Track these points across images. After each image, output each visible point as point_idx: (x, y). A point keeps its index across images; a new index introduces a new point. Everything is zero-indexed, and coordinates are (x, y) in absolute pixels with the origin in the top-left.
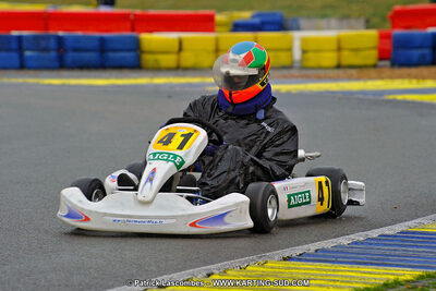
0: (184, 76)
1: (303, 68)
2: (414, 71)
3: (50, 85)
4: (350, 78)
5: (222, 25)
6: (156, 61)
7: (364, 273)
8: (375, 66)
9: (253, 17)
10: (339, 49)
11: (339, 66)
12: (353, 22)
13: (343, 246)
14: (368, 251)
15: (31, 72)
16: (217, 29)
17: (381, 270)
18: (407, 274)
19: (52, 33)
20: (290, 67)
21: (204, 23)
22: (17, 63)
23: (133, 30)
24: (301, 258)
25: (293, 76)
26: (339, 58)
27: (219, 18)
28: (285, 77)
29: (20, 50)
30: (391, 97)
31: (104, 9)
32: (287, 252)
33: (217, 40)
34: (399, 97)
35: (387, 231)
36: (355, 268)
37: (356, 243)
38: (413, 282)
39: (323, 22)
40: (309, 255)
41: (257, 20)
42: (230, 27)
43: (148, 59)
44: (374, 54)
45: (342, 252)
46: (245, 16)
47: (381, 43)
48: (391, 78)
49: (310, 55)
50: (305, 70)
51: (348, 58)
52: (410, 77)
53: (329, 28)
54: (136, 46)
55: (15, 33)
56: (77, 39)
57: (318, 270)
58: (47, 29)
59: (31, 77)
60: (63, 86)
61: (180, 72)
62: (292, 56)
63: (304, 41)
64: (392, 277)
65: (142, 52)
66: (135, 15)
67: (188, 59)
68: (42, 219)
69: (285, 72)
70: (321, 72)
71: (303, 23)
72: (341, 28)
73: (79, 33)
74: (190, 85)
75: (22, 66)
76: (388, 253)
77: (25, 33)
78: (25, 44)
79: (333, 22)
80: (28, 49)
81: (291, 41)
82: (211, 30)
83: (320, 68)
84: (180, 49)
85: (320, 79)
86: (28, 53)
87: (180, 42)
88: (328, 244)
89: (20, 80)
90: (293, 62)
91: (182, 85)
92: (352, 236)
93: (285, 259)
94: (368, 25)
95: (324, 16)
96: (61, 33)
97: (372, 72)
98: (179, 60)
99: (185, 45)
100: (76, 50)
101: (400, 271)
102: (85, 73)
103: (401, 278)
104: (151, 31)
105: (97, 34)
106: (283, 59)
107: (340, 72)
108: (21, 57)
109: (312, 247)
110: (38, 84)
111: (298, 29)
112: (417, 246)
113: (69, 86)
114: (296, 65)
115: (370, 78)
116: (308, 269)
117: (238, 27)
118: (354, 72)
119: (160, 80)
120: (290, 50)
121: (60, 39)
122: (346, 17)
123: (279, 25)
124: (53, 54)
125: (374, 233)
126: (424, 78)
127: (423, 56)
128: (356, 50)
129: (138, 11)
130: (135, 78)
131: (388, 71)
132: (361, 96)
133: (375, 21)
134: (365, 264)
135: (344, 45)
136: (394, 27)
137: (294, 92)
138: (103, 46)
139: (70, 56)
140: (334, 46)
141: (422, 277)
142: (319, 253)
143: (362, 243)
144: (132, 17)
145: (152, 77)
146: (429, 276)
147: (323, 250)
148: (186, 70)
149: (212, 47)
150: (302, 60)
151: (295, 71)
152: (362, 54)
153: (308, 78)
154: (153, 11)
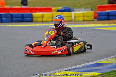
0: (44, 24)
1: (75, 21)
2: (103, 22)
3: (9, 27)
4: (87, 24)
6: (37, 20)
7: (85, 74)
8: (93, 20)
10: (84, 16)
11: (84, 21)
12: (88, 9)
14: (87, 68)
16: (53, 11)
17: (90, 73)
18: (96, 74)
21: (49, 10)
23: (31, 12)
24: (70, 70)
26: (84, 18)
27: (53, 8)
28: (70, 23)
29: (1, 18)
30: (96, 28)
32: (66, 69)
34: (99, 28)
35: (92, 63)
37: (84, 66)
38: (98, 76)
39: (80, 9)
40: (72, 70)
41: (63, 9)
42: (57, 11)
43: (34, 19)
44: (93, 17)
45: (80, 69)
46: (60, 8)
47: (94, 15)
48: (97, 23)
50: (75, 22)
51: (86, 18)
52: (102, 23)
53: (82, 11)
54: (31, 16)
56: (16, 15)
58: (8, 12)
59: (4, 24)
60: (12, 27)
62: (72, 18)
63: (75, 14)
64: (92, 75)
65: (33, 18)
66: (32, 8)
67: (45, 19)
68: (3, 62)
70: (79, 22)
71: (75, 9)
72: (85, 11)
73: (17, 13)
74: (45, 26)
75: (2, 22)
76: (92, 68)
77: (3, 13)
78: (2, 16)
79: (83, 9)
80: (4, 17)
81: (72, 14)
82: (51, 12)
83: (79, 21)
84: (43, 17)
85: (79, 24)
86: (3, 18)
87: (43, 15)
88: (77, 67)
89: (1, 25)
90: (72, 19)
91: (43, 26)
92: (83, 64)
93: (65, 71)
94: (92, 10)
95: (81, 8)
96: (12, 13)
97: (92, 22)
98: (43, 20)
99: (44, 16)
100: (16, 17)
101: (94, 73)
102: (18, 23)
103: (95, 75)
104: (35, 12)
105: (21, 13)
106: (70, 19)
107: (84, 22)
108: (2, 19)
110: (5, 26)
111: (74, 11)
112: (100, 67)
113: (13, 27)
114: (73, 20)
115: (92, 24)
117: (58, 11)
118: (88, 22)
119: (37, 25)
120: (71, 16)
121: (11, 15)
122: (86, 8)
123: (69, 10)
124: (10, 18)
125: (89, 64)
126: (105, 23)
127: (105, 18)
128: (88, 16)
129: (32, 7)
130: (31, 24)
131: (96, 22)
132: (89, 28)
133: (93, 9)
134: (86, 72)
136: (98, 10)
138: (23, 16)
139: (14, 19)
140: (83, 15)
141: (100, 75)
142: (74, 69)
144: (30, 9)
145: (35, 24)
146: (102, 74)
147: (75, 68)
148: (44, 22)
149: (51, 16)
150: (74, 19)
151: (72, 22)
152: (90, 17)
153: (75, 24)
154: (36, 7)
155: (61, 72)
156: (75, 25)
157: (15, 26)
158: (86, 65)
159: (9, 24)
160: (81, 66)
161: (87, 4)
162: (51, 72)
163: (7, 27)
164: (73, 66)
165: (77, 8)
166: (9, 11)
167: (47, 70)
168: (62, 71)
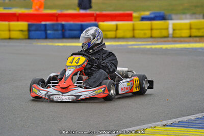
0: (118, 41)
1: (173, 37)
3: (58, 46)
4: (196, 42)
5: (136, 18)
6: (106, 35)
9: (151, 14)
10: (191, 28)
11: (190, 36)
12: (197, 16)
13: (192, 120)
15: (50, 40)
16: (134, 20)
19: (59, 22)
20: (167, 37)
21: (128, 17)
22: (44, 36)
23: (96, 20)
24: (172, 125)
25: (169, 41)
26: (191, 32)
27: (135, 15)
28: (165, 41)
29: (45, 30)
31: (82, 12)
32: (165, 122)
33: (133, 25)
36: (197, 130)
37: (198, 118)
39: (183, 16)
40: (175, 124)
41: (152, 16)
42: (140, 19)
45: (191, 123)
46: (147, 14)
49: (177, 31)
50: (175, 38)
51: (195, 33)
53: (186, 19)
55: (43, 23)
56: (71, 25)
57: (180, 131)
58: (57, 21)
59: (50, 42)
60: (64, 46)
61: (117, 40)
62: (168, 32)
63: (173, 24)
66: (97, 14)
67: (120, 33)
69: (166, 39)
70: (182, 39)
71: (173, 16)
72: (192, 19)
73: (71, 23)
74: (121, 45)
75: (46, 37)
77: (48, 23)
78: (48, 28)
79: (188, 16)
80: (49, 30)
81: (168, 25)
82: (131, 20)
83: (182, 37)
84: (117, 29)
85: (181, 42)
86: (49, 32)
87: (117, 26)
88: (185, 119)
89: (45, 44)
90: (169, 34)
91: (117, 46)
92: (196, 115)
93: (164, 126)
95: (184, 13)
96: (63, 23)
98: (116, 34)
99: (119, 27)
100: (70, 30)
102: (74, 40)
104: (104, 21)
105: (79, 23)
106: (164, 33)
107: (191, 39)
108: (46, 33)
109: (177, 120)
110: (52, 46)
111: (171, 19)
113: (67, 46)
114: (170, 36)
116: (175, 130)
117: (143, 19)
118: (198, 39)
120: (167, 29)
121: (63, 26)
122: (194, 14)
123: (163, 18)
124: (60, 32)
128: (199, 29)
129: (98, 12)
132: (200, 50)
135: (193, 27)
137: (169, 48)
138: (82, 28)
139: (67, 33)
140: (188, 27)
142: (180, 123)
143: (201, 118)
144: (95, 15)
147: (182, 122)
148: (119, 38)
149: (131, 28)
150: (173, 34)
151: (169, 39)
152: (201, 31)
153: (175, 42)
154: (104, 12)
155: (155, 127)
156: (175, 44)
157: (68, 44)
158: (200, 116)
159: (58, 42)
160: (192, 117)
161: (196, 6)
162: (138, 127)
163: (56, 46)
164: (177, 118)
165: (177, 14)
166: (59, 19)
167: (131, 123)
168: (158, 125)
